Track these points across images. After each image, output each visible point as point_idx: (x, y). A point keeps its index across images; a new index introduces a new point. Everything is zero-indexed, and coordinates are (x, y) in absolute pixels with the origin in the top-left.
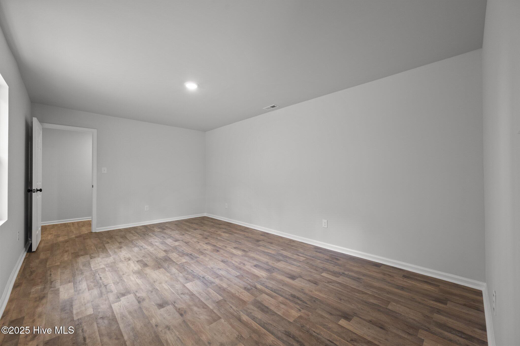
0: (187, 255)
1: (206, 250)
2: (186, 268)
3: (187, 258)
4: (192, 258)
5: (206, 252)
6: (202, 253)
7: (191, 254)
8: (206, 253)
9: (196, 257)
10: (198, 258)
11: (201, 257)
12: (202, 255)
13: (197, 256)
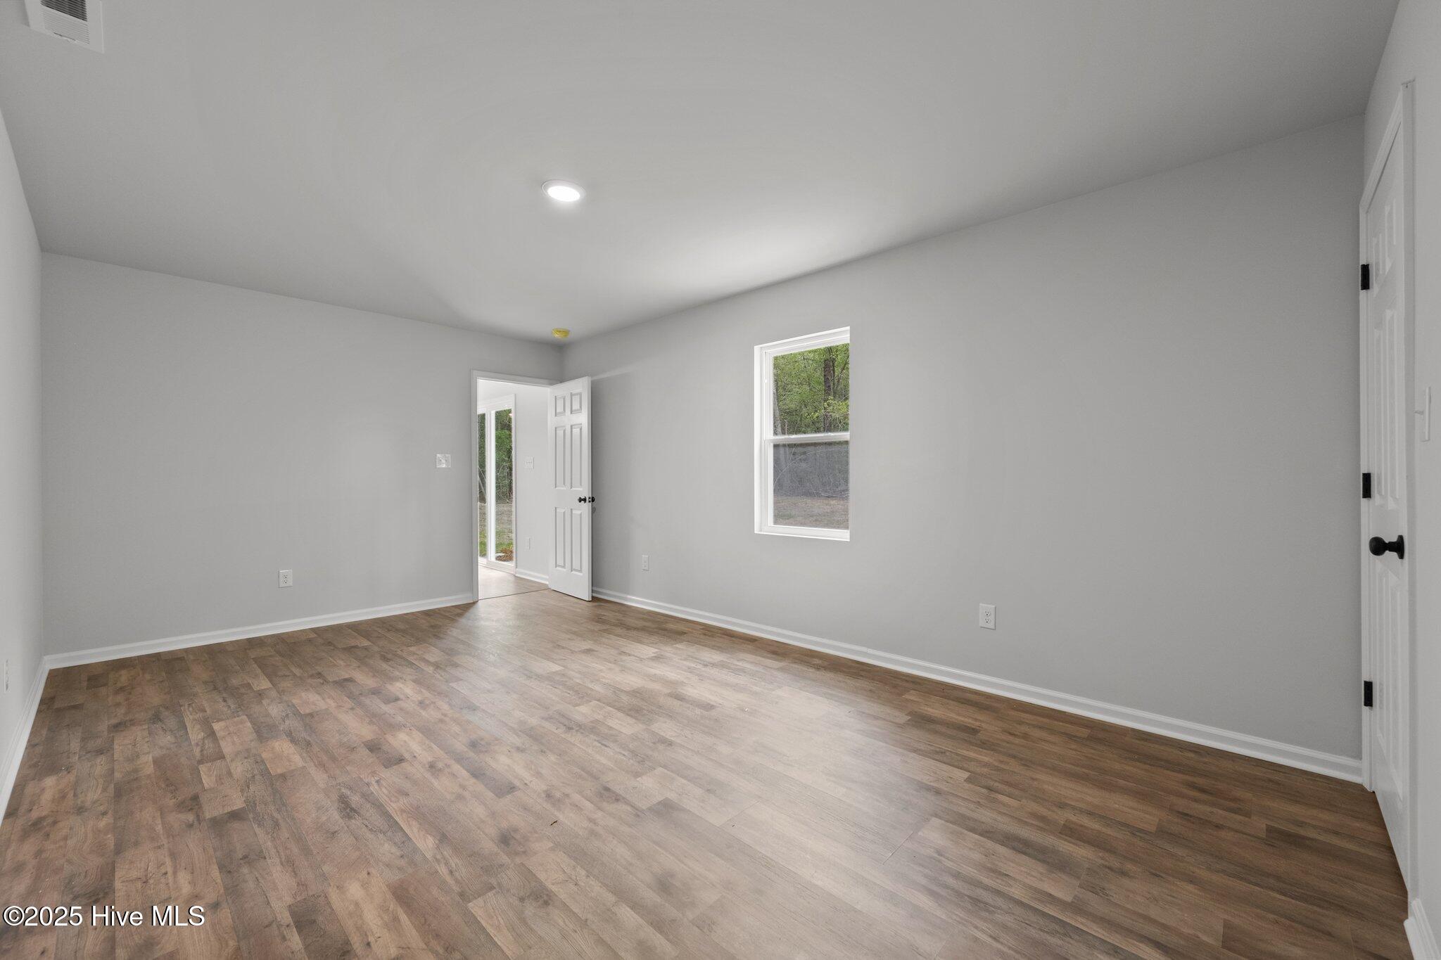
0: (580, 728)
1: (518, 749)
2: (571, 692)
3: (578, 718)
4: (563, 716)
5: (518, 741)
6: (533, 735)
7: (570, 729)
8: (518, 736)
9: (549, 719)
10: (543, 718)
11: (534, 721)
12: (532, 728)
13: (547, 724)
